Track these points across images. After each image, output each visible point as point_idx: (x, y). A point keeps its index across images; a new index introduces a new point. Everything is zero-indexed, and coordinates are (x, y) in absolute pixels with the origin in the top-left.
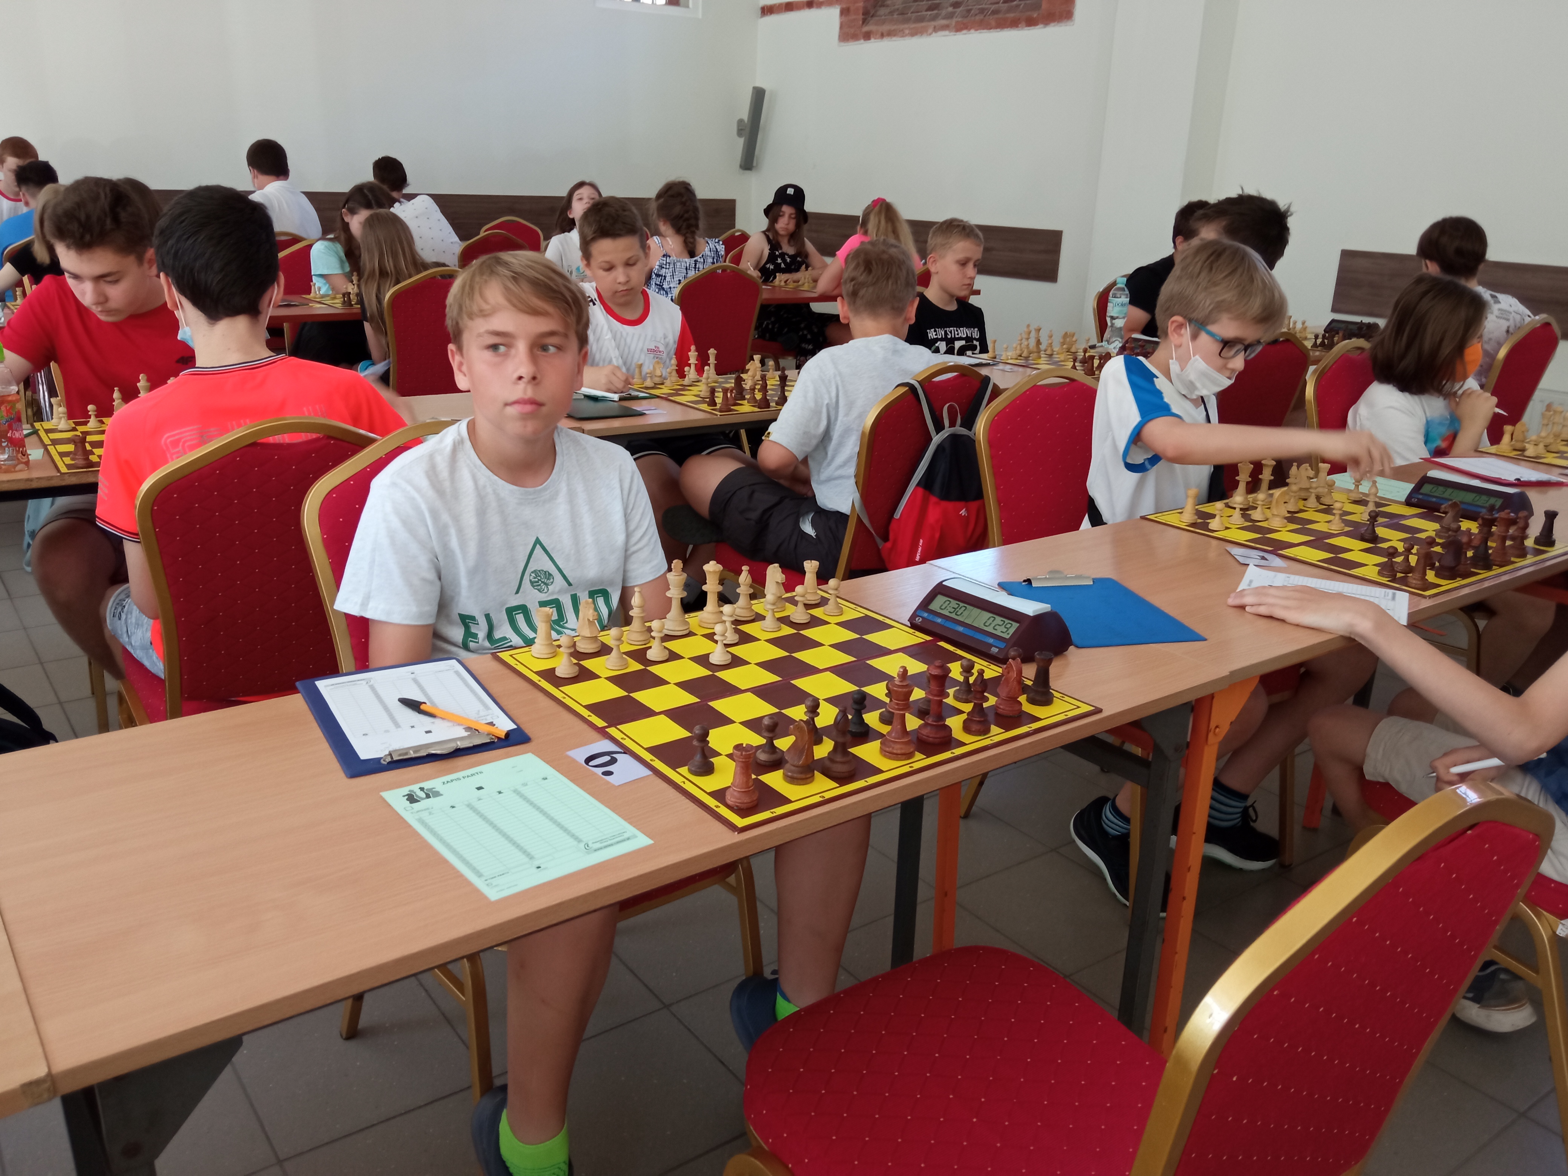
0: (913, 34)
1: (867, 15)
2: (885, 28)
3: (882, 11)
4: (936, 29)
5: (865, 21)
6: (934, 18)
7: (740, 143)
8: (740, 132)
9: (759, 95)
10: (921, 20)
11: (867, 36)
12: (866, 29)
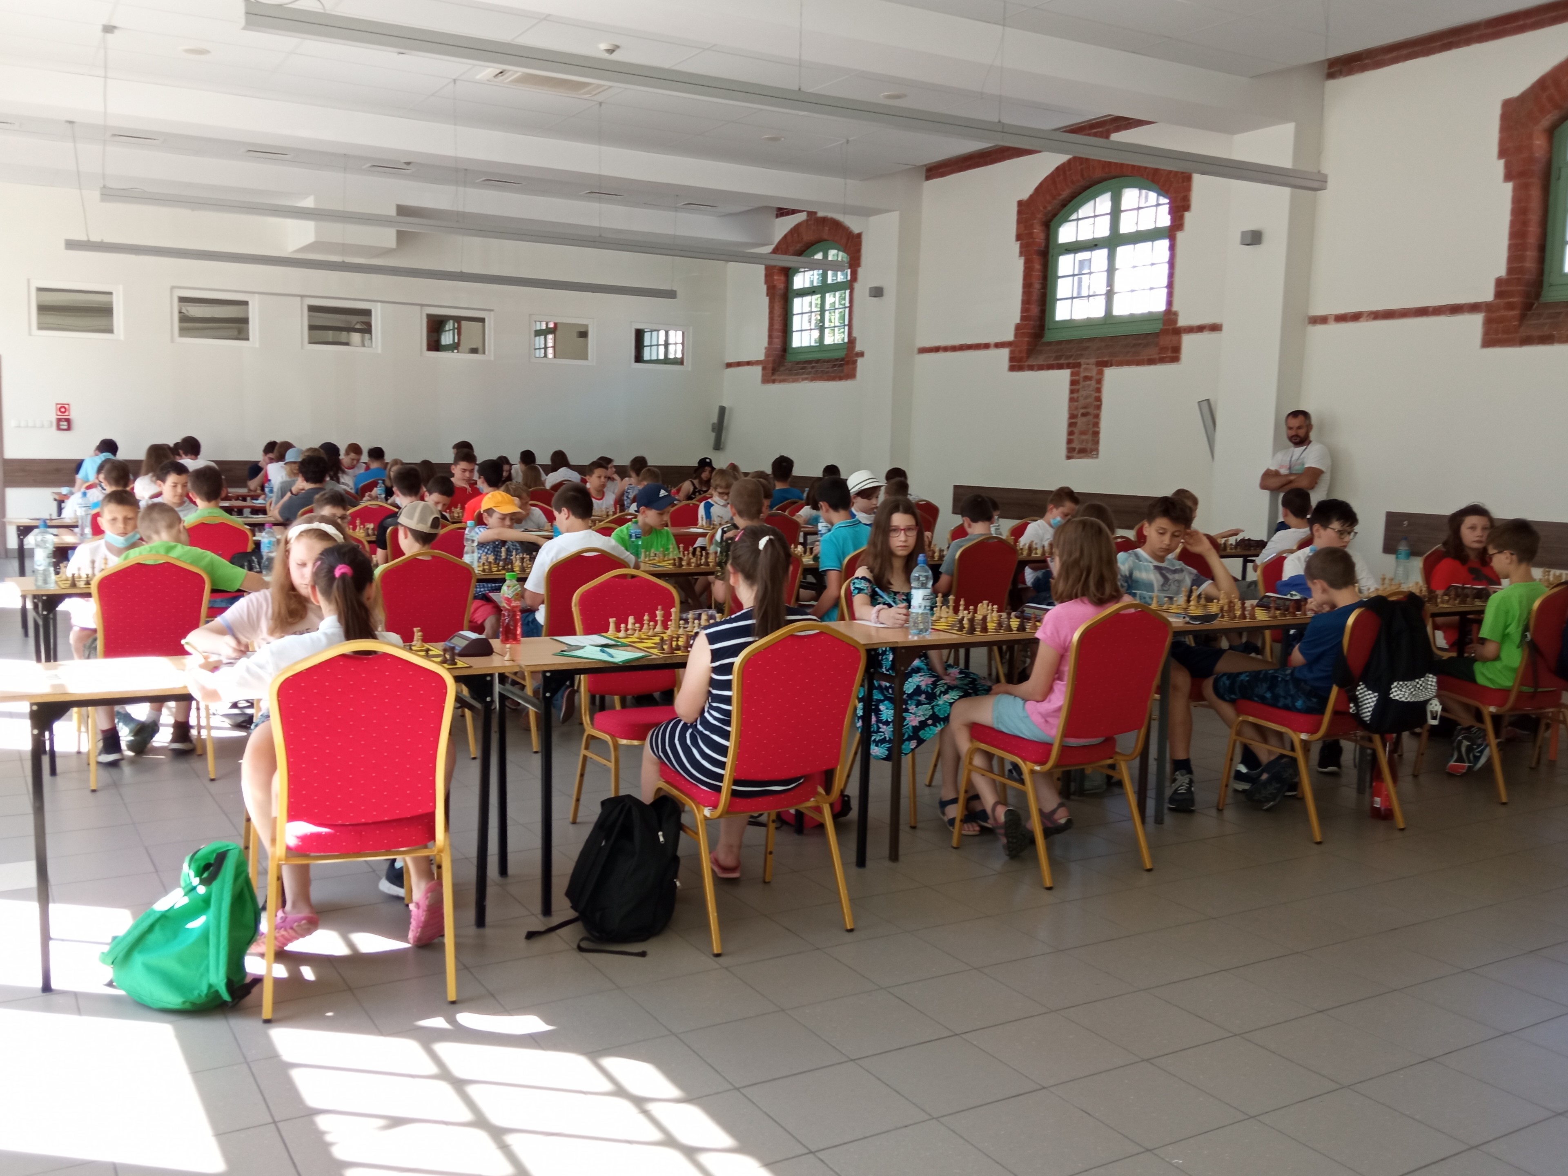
0: (793, 382)
1: (774, 371)
2: (782, 377)
3: (782, 369)
4: (803, 379)
5: (773, 374)
6: (802, 374)
7: (713, 436)
8: (713, 430)
9: (722, 410)
10: (797, 374)
11: (774, 382)
12: (773, 378)
